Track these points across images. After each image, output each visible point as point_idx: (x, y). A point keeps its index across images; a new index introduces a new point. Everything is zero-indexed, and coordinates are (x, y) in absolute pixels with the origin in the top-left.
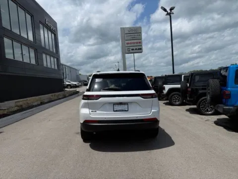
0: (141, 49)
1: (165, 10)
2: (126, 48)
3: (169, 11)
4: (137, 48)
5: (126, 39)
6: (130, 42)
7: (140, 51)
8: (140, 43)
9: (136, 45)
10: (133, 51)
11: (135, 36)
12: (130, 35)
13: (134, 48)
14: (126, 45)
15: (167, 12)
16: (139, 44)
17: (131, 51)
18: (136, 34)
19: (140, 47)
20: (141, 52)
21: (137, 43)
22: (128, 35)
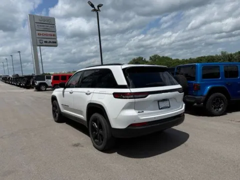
0: (56, 42)
1: (92, 6)
2: (38, 39)
3: (96, 8)
4: (52, 40)
5: (37, 29)
6: (41, 32)
7: (54, 44)
8: (54, 35)
9: (49, 37)
10: (46, 44)
11: (48, 28)
12: (41, 24)
13: (48, 40)
14: (38, 36)
15: (94, 8)
16: (53, 37)
17: (44, 44)
18: (50, 25)
19: (54, 40)
20: (56, 46)
21: (51, 35)
22: (39, 24)
